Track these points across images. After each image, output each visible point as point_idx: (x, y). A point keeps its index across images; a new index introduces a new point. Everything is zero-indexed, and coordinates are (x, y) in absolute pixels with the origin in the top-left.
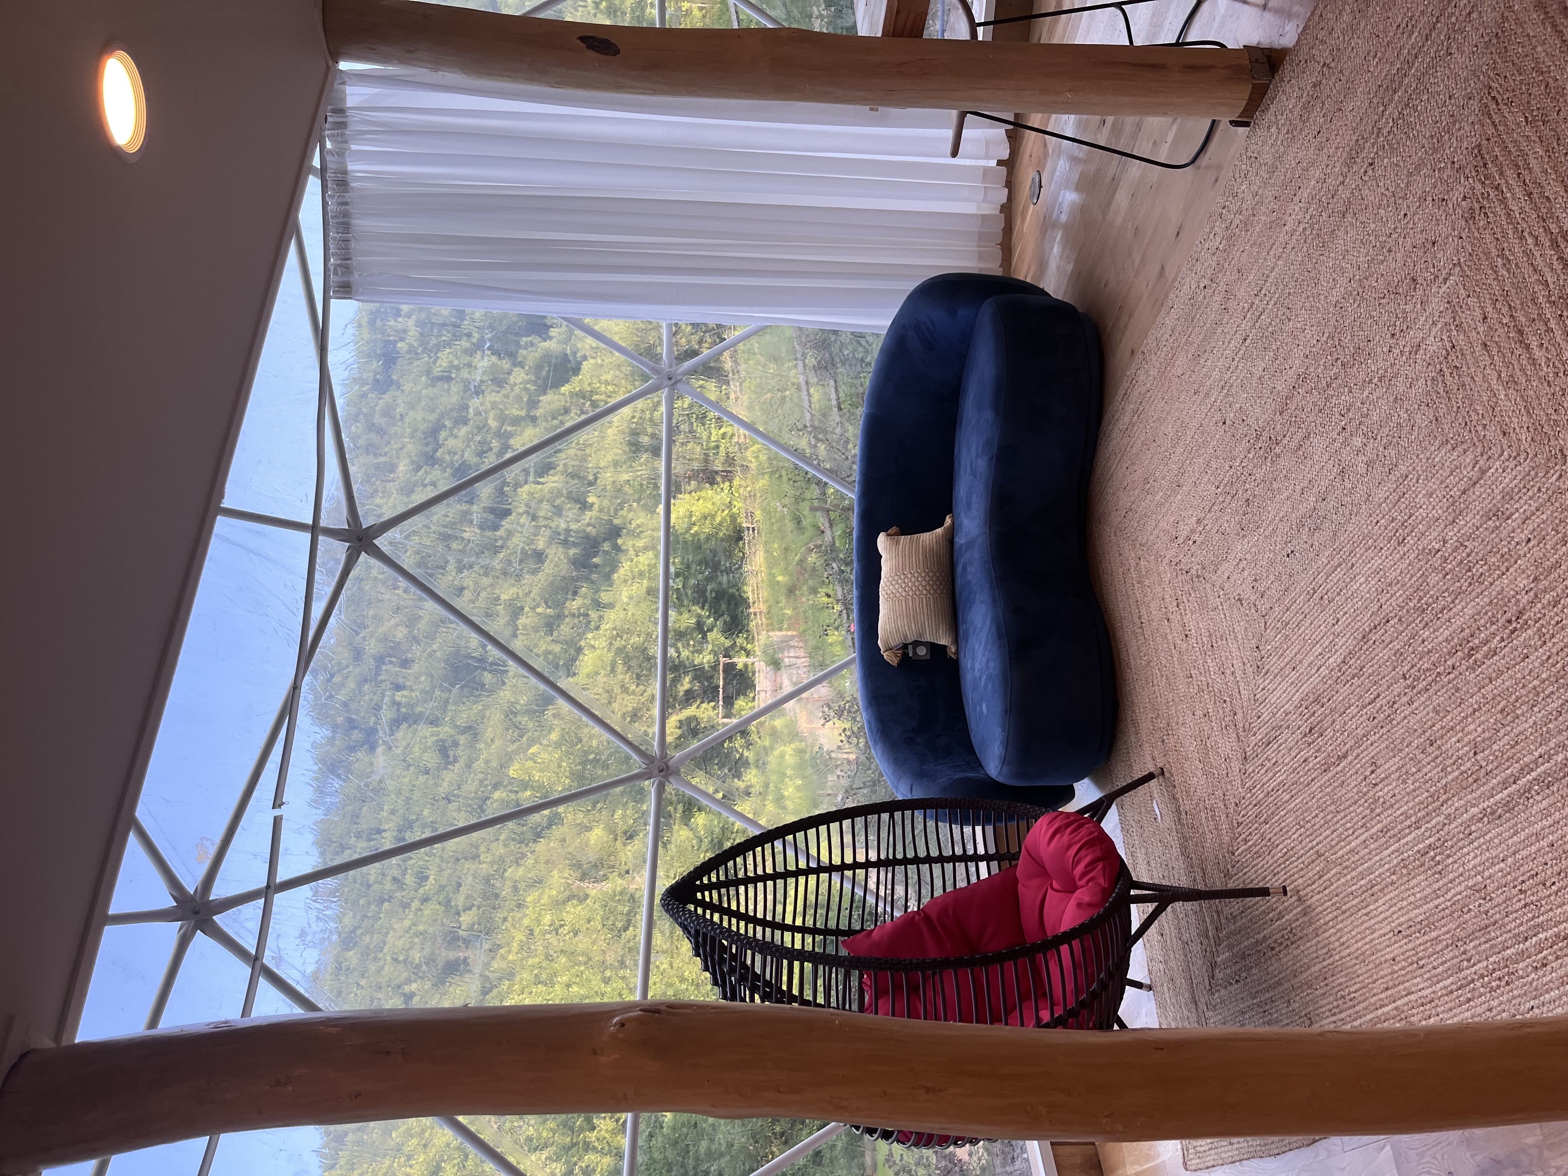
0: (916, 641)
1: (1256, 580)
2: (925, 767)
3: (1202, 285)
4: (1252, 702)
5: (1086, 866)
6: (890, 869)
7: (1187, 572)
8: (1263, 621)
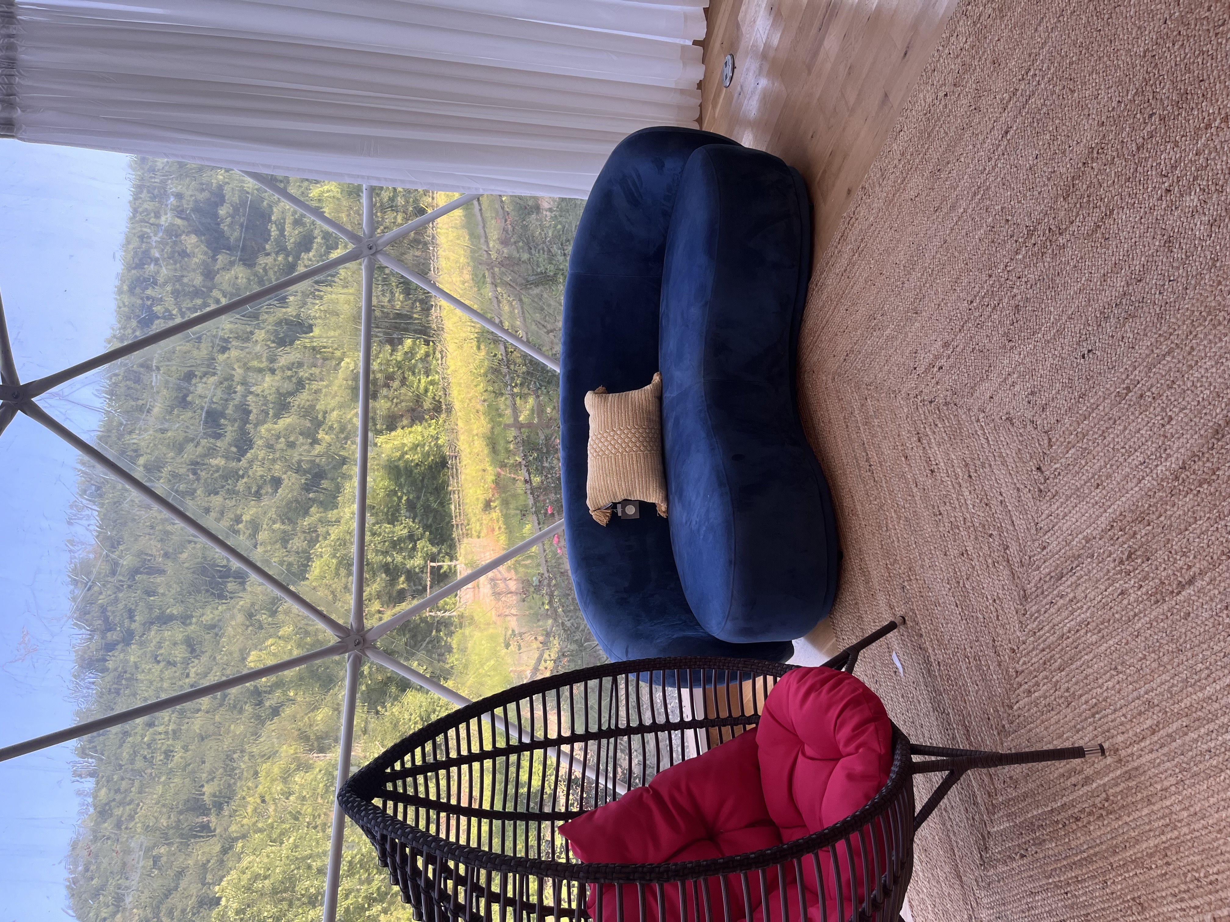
0: (625, 500)
1: (1033, 393)
2: (640, 627)
3: (941, 94)
4: (1033, 531)
5: (854, 730)
6: (612, 740)
7: (931, 402)
8: (1046, 438)
